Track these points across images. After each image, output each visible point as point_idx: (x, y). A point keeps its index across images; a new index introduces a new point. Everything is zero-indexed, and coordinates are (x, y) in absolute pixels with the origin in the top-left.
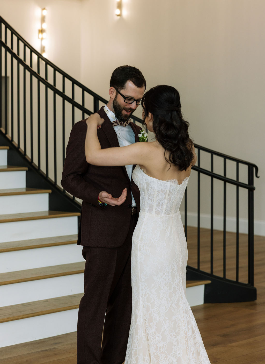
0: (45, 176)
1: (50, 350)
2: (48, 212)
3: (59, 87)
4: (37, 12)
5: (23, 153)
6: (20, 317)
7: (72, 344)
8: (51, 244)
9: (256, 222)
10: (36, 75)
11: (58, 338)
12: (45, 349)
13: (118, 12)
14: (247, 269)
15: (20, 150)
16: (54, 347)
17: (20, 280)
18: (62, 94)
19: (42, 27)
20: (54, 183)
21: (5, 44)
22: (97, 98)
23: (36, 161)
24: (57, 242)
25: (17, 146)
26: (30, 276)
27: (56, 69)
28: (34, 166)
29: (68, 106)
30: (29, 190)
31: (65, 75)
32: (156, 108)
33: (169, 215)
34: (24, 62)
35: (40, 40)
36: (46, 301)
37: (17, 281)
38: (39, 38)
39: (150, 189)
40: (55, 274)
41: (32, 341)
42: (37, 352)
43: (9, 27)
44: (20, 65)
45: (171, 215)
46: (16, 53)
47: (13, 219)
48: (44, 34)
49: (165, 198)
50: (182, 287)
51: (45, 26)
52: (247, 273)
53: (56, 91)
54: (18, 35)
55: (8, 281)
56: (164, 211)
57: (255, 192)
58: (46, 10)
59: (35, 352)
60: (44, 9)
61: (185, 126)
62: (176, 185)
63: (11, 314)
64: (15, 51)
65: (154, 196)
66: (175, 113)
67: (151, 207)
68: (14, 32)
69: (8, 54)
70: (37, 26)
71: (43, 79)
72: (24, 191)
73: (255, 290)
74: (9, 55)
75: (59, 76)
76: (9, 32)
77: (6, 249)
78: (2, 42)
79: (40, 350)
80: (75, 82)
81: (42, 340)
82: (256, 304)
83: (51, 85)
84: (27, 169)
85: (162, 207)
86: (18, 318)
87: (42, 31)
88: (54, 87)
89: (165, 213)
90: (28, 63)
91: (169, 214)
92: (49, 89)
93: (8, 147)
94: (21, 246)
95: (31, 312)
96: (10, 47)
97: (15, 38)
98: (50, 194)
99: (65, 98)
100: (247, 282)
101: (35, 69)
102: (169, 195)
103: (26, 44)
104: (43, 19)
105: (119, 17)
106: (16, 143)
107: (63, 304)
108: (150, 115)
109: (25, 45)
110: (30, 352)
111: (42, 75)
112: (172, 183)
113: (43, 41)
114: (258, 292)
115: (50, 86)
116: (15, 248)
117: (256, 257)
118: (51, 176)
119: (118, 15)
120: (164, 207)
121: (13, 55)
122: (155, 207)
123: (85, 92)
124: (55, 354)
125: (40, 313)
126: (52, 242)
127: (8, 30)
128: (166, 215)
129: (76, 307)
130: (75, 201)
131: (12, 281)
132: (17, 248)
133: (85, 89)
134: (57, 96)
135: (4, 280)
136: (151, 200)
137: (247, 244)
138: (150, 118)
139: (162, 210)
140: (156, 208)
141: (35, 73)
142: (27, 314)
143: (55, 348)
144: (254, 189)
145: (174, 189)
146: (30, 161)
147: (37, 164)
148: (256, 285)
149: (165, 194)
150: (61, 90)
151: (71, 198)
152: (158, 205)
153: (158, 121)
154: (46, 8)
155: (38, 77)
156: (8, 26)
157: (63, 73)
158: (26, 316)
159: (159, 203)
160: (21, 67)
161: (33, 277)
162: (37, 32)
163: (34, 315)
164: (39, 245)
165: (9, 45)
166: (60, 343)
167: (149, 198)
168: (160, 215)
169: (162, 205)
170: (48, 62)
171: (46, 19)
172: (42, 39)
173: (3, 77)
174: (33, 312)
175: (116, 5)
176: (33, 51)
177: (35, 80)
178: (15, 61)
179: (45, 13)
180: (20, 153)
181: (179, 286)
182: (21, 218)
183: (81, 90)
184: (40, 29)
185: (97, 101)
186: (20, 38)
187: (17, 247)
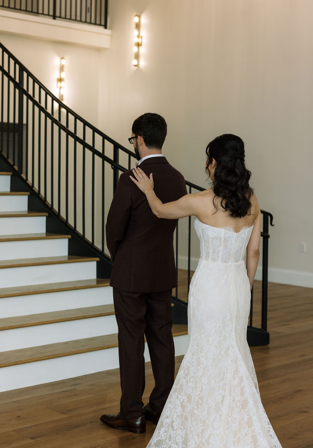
0: (65, 222)
1: (70, 391)
2: (67, 257)
3: (80, 135)
4: (56, 61)
5: (44, 199)
6: (41, 359)
7: (92, 385)
8: (71, 288)
9: (270, 269)
10: (57, 123)
11: (77, 379)
12: (65, 390)
13: (135, 62)
14: (261, 314)
15: (40, 196)
16: (74, 387)
17: (40, 322)
18: (83, 142)
19: (60, 76)
20: (73, 229)
21: (27, 92)
22: (117, 147)
23: (56, 207)
24: (77, 286)
25: (37, 192)
26: (50, 319)
27: (77, 117)
28: (54, 211)
29: (89, 153)
30: (49, 236)
31: (86, 123)
32: (221, 154)
33: (226, 264)
34: (46, 110)
35: (58, 89)
36: (66, 343)
37: (38, 324)
38: (57, 87)
39: (205, 236)
40: (74, 317)
41: (52, 382)
42: (57, 392)
43: (31, 76)
44: (42, 113)
45: (230, 264)
46: (38, 101)
47: (33, 263)
48: (63, 83)
49: (220, 245)
50: (234, 336)
51: (63, 75)
52: (260, 318)
53: (77, 139)
54: (39, 83)
55: (29, 323)
56: (220, 259)
57: (269, 239)
58: (65, 59)
59: (55, 392)
60: (63, 58)
61: (247, 175)
62: (231, 232)
63: (32, 356)
64: (37, 98)
65: (208, 243)
66: (239, 160)
67: (208, 254)
68: (35, 80)
69: (30, 101)
70: (56, 75)
71: (64, 127)
72: (44, 236)
73: (268, 335)
74: (30, 103)
75: (80, 124)
76: (31, 80)
77: (27, 293)
78: (24, 90)
79: (60, 390)
80: (95, 130)
81: (62, 381)
82: (268, 348)
83: (72, 133)
84: (47, 214)
85: (218, 255)
86: (39, 359)
87: (60, 80)
88: (75, 135)
89: (222, 261)
90: (49, 110)
91: (227, 262)
92: (70, 137)
93: (29, 193)
94: (41, 290)
95: (51, 354)
96: (32, 95)
97: (37, 86)
98: (69, 240)
99: (85, 145)
100: (260, 327)
101: (56, 117)
102: (224, 242)
103: (48, 93)
104: (62, 68)
105: (136, 67)
106: (37, 190)
107: (82, 346)
108: (214, 161)
109: (46, 94)
110: (50, 393)
111: (64, 123)
112: (226, 230)
113: (62, 90)
114: (271, 336)
115: (70, 134)
116: (35, 292)
117: (269, 303)
118: (71, 222)
119: (135, 66)
120: (221, 254)
121: (35, 103)
122: (211, 254)
123: (106, 141)
124: (75, 395)
125: (61, 355)
126: (71, 286)
127: (30, 78)
128: (223, 263)
129: (95, 349)
130: (95, 247)
131: (33, 323)
132: (37, 291)
133: (105, 137)
134: (78, 143)
135: (26, 323)
136: (207, 247)
137: (261, 290)
138: (214, 165)
139: (219, 257)
140: (212, 256)
141: (56, 120)
142: (48, 356)
143: (75, 389)
144: (268, 237)
145: (230, 237)
146: (50, 207)
147: (57, 210)
148: (269, 330)
149: (220, 240)
150: (82, 138)
151: (90, 243)
152: (214, 252)
153: (221, 167)
154: (65, 57)
155: (59, 124)
156: (30, 74)
157: (83, 121)
158: (47, 357)
159: (214, 249)
160: (43, 115)
161: (54, 320)
162: (56, 80)
163: (55, 356)
164: (59, 289)
165: (30, 92)
166: (79, 384)
167: (205, 246)
168: (216, 263)
169: (218, 252)
170: (69, 111)
171: (65, 69)
172: (61, 88)
173: (25, 124)
174: (54, 354)
175: (133, 56)
176: (54, 98)
177: (56, 128)
178: (37, 109)
179: (64, 62)
180: (40, 198)
181: (230, 334)
182: (42, 263)
183: (101, 138)
184: (59, 77)
185: (117, 149)
186: (41, 86)
187: (39, 290)
